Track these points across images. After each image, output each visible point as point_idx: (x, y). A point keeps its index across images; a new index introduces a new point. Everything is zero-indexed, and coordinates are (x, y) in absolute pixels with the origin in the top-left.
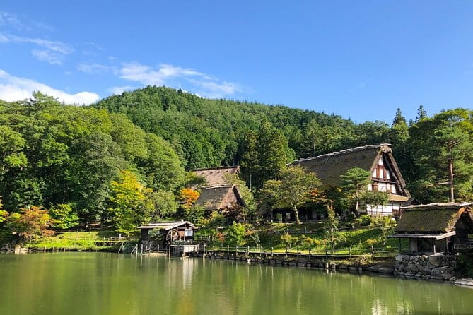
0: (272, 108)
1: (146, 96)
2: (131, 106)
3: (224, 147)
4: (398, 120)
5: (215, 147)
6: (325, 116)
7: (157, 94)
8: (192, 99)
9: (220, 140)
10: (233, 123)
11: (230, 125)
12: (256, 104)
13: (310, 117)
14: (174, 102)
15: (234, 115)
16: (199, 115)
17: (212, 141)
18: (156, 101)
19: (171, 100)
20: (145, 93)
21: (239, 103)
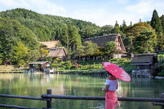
0: (66, 19)
1: (17, 12)
2: (11, 16)
3: (51, 33)
4: (117, 25)
5: (47, 33)
6: (86, 22)
7: (21, 11)
8: (36, 14)
9: (49, 31)
10: (52, 24)
11: (51, 25)
12: (60, 17)
13: (81, 22)
14: (29, 15)
15: (53, 21)
16: (40, 20)
17: (46, 31)
18: (21, 14)
19: (27, 14)
20: (16, 11)
21: (53, 16)
